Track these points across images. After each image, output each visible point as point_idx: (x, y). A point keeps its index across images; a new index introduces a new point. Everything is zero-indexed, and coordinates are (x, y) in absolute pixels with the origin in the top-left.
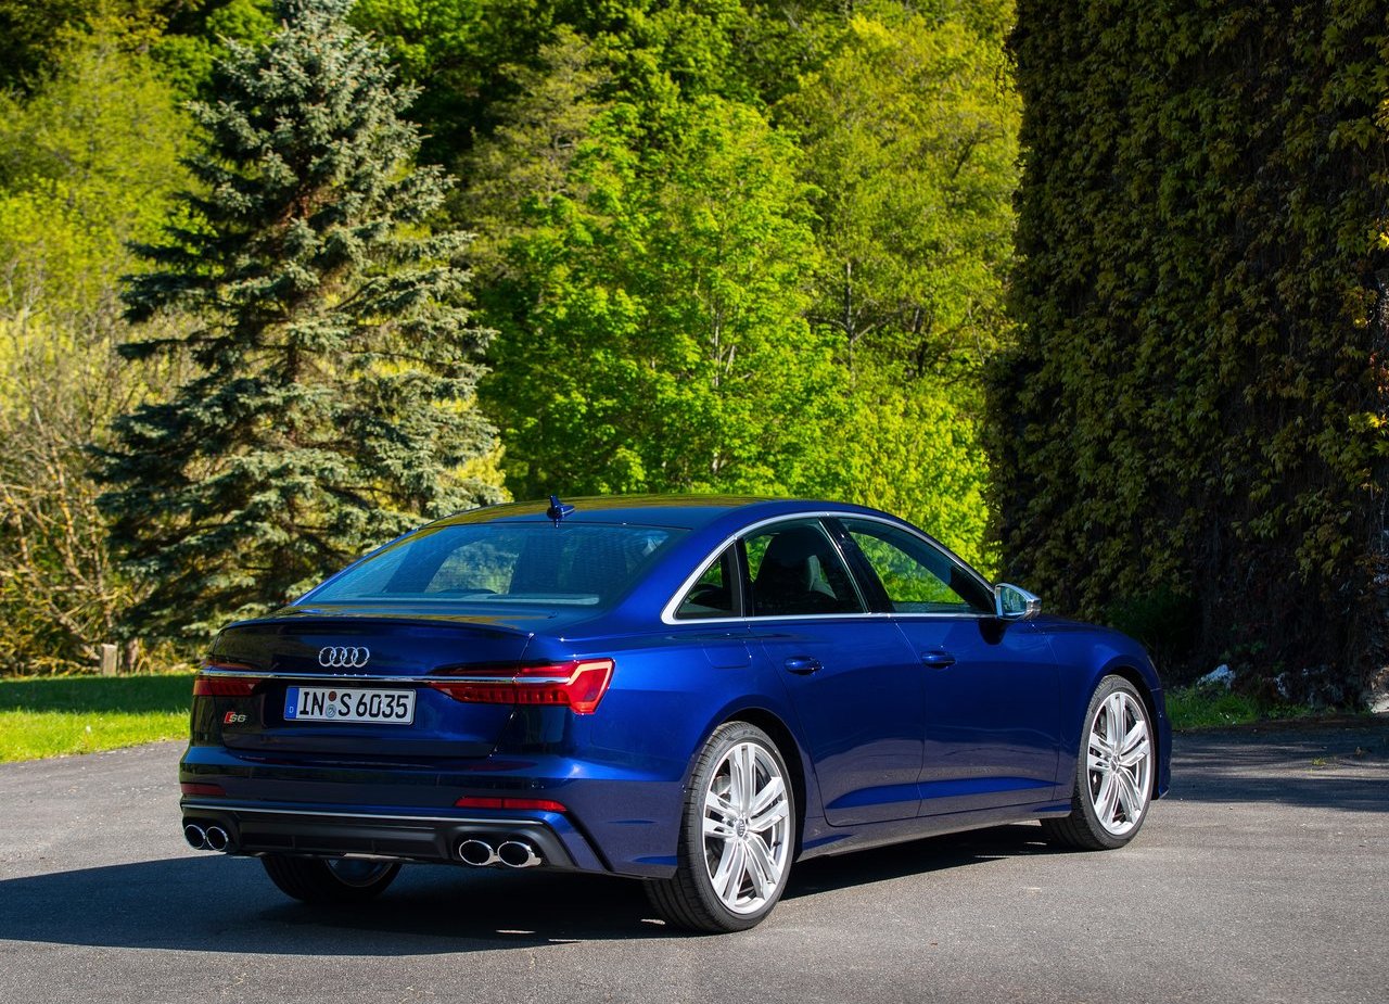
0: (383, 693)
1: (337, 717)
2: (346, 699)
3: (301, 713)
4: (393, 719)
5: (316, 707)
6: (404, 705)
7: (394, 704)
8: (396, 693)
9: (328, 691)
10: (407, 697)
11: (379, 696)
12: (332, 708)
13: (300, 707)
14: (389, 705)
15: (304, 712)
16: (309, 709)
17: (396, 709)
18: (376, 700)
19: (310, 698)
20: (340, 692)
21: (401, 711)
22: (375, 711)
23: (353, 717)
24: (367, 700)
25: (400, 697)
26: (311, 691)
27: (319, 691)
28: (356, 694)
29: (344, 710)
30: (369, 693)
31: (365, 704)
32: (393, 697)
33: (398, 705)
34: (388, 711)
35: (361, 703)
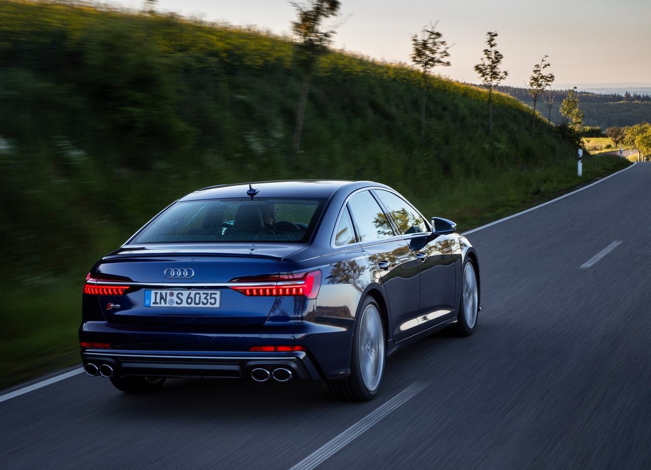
0: (201, 292)
1: (175, 305)
2: (180, 296)
3: (154, 303)
4: (209, 305)
5: (162, 300)
6: (215, 299)
7: (208, 297)
8: (209, 292)
9: (168, 292)
10: (216, 294)
11: (199, 294)
12: (172, 301)
13: (153, 300)
14: (205, 298)
15: (155, 303)
16: (158, 301)
17: (210, 301)
18: (198, 296)
19: (158, 296)
20: (175, 292)
21: (213, 301)
22: (197, 301)
23: (184, 304)
24: (192, 296)
25: (211, 294)
26: (159, 292)
27: (164, 292)
28: (186, 293)
29: (179, 301)
30: (193, 292)
31: (191, 298)
32: (207, 294)
33: (211, 298)
34: (205, 301)
35: (189, 297)
